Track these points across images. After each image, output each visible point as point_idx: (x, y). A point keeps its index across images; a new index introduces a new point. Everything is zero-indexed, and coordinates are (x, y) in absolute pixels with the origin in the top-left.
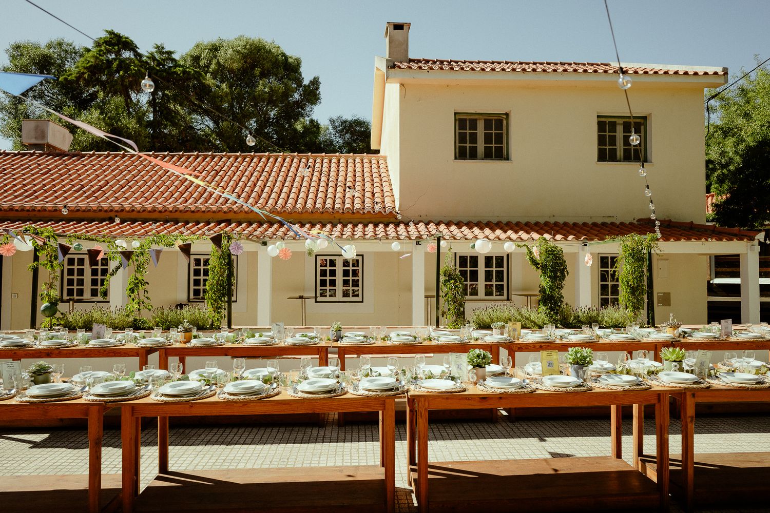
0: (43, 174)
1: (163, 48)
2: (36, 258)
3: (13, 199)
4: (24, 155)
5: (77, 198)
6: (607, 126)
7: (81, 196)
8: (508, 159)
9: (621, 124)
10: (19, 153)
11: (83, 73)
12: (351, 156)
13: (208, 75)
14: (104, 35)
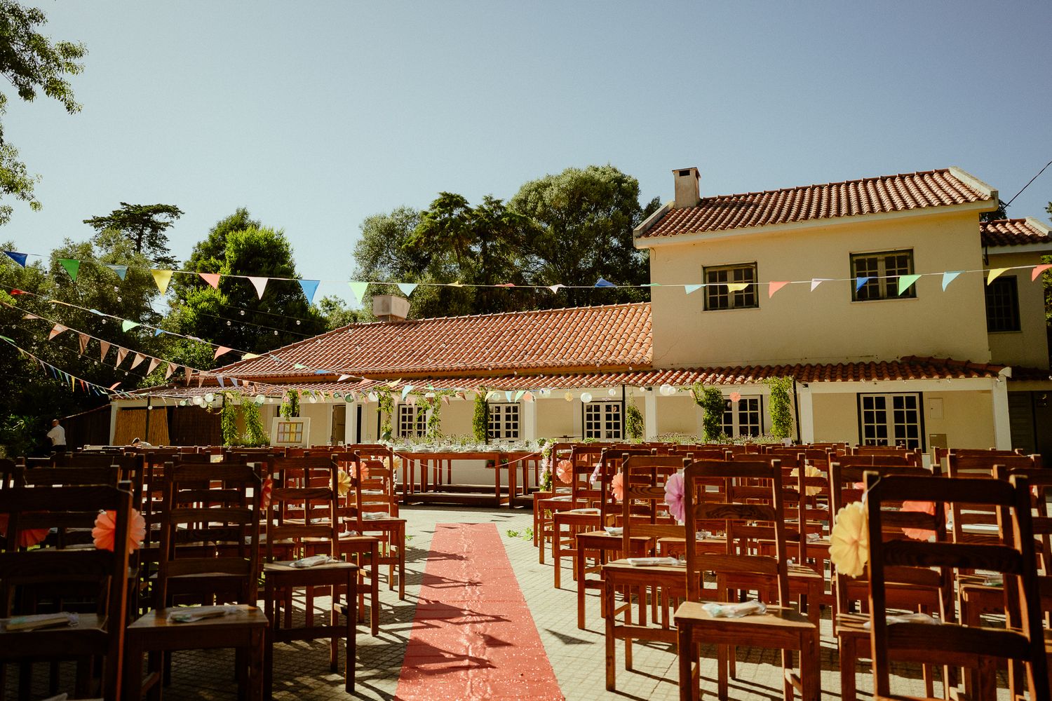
0: (387, 343)
1: (491, 198)
2: (380, 405)
3: (368, 364)
4: (375, 326)
5: (408, 361)
6: (867, 264)
7: (411, 359)
8: (758, 307)
9: (883, 260)
10: (371, 325)
11: (421, 238)
12: (641, 305)
13: (534, 219)
14: (438, 197)
